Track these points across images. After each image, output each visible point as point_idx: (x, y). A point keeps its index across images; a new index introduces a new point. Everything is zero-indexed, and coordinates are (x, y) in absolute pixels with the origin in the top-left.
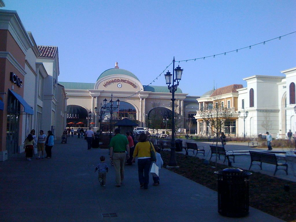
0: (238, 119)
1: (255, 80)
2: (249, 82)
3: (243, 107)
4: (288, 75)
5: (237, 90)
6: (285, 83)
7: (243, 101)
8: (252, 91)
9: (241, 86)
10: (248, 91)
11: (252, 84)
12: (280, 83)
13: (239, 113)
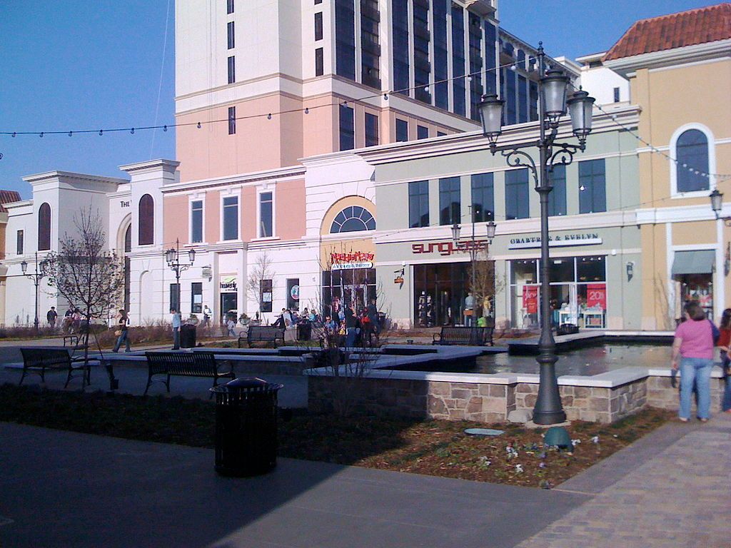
0: (5, 280)
1: (56, 184)
2: (37, 187)
3: (20, 250)
4: (135, 177)
5: (5, 206)
6: (128, 194)
7: (20, 235)
8: (45, 211)
9: (14, 197)
10: (35, 210)
11: (47, 191)
12: (113, 194)
13: (24, 266)
